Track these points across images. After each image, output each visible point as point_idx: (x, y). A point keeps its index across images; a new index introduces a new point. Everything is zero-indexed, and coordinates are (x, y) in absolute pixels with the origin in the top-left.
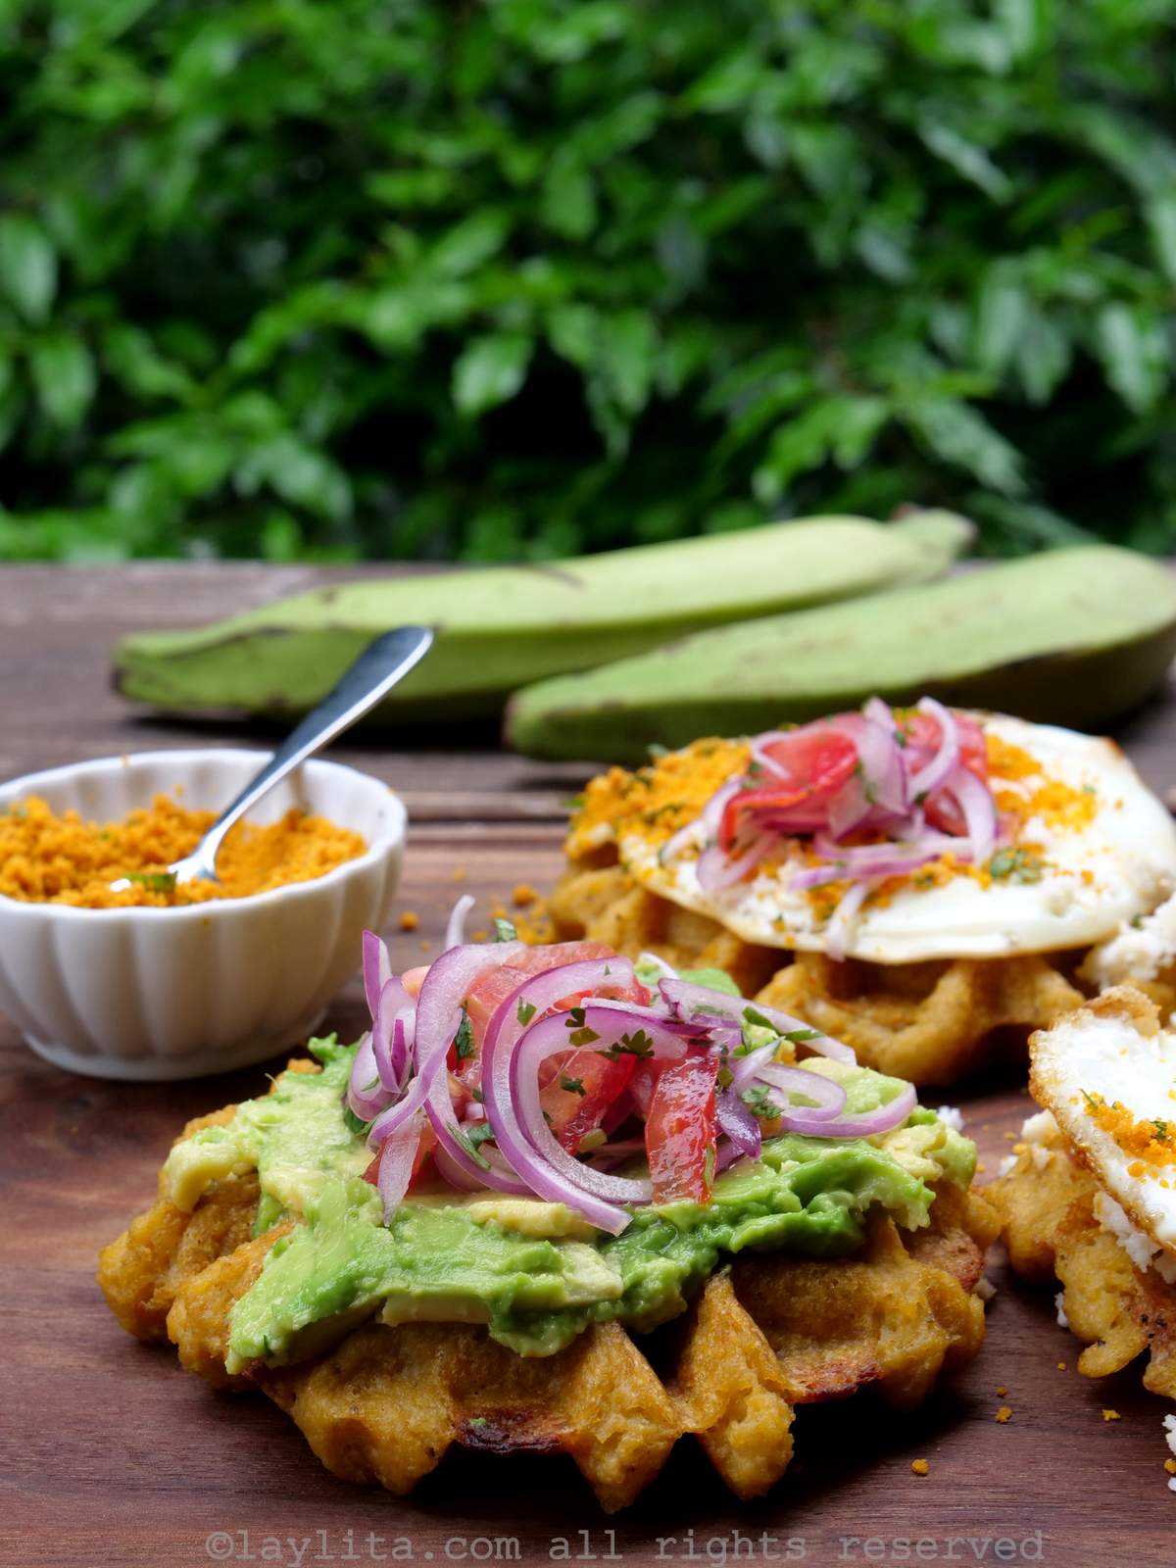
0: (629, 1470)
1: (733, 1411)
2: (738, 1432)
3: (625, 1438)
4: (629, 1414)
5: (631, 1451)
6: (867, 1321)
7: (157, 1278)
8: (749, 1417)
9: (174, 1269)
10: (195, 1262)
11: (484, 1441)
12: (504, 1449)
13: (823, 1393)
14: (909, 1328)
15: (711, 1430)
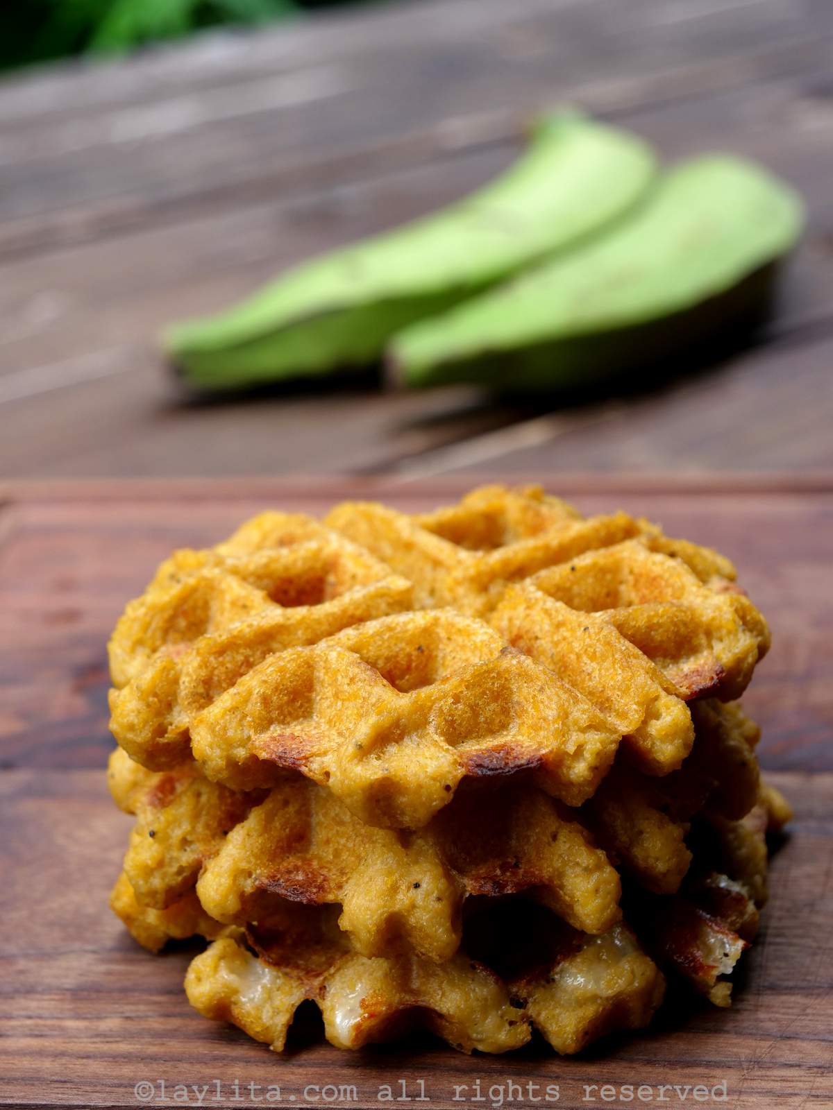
0: (594, 769)
1: (651, 713)
2: (656, 727)
3: (588, 747)
4: (584, 730)
5: (594, 756)
6: (703, 640)
7: (165, 719)
8: (664, 714)
9: (176, 710)
10: (194, 702)
11: (492, 770)
12: (509, 771)
13: (701, 690)
14: (732, 637)
15: (638, 730)
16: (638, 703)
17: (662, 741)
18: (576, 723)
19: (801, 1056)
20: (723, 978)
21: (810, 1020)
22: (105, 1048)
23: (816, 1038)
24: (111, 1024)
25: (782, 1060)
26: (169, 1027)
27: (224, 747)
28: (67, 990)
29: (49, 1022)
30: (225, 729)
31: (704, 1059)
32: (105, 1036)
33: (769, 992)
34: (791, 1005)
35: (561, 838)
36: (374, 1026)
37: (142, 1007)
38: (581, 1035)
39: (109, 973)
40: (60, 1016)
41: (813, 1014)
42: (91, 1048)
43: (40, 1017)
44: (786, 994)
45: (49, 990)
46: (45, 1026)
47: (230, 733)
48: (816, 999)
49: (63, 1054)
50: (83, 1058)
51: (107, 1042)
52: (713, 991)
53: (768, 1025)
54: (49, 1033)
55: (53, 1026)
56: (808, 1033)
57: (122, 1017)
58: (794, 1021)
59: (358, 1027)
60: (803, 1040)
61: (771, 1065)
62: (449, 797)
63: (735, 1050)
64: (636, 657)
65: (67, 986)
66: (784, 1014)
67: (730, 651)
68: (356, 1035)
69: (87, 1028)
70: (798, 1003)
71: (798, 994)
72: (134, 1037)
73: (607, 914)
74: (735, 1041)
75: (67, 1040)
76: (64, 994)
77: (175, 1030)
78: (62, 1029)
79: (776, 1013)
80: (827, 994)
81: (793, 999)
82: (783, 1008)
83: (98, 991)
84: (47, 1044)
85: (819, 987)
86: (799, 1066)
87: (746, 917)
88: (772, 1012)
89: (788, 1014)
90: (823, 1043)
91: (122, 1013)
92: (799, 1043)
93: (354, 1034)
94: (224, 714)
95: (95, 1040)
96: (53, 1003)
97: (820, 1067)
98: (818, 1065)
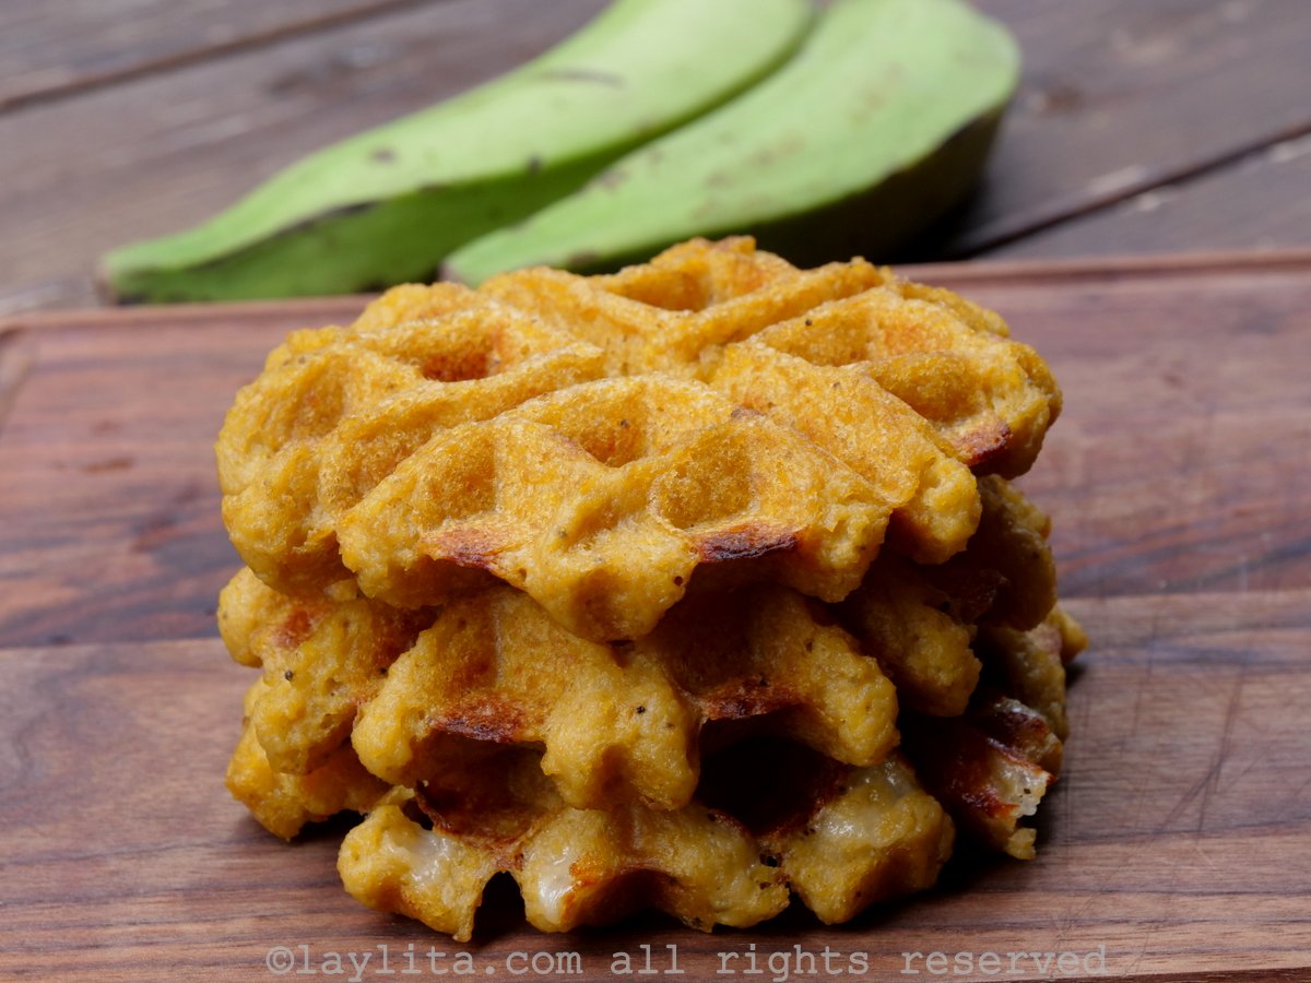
0: (861, 549)
1: (926, 481)
2: (933, 498)
3: (852, 522)
4: (845, 502)
5: (860, 533)
6: (981, 398)
7: (303, 522)
8: (943, 480)
9: (316, 511)
10: (339, 500)
11: (735, 552)
12: (756, 553)
13: (985, 452)
14: (1016, 393)
15: (912, 502)
16: (910, 468)
17: (942, 515)
18: (834, 492)
19: (1128, 910)
20: (1024, 822)
21: (1135, 871)
22: (238, 952)
23: (1142, 889)
24: (242, 925)
25: (1106, 916)
26: (317, 924)
27: (385, 548)
28: (177, 890)
29: (159, 928)
30: (385, 526)
31: (1004, 920)
32: (235, 939)
33: (1080, 842)
34: (1110, 855)
35: (819, 645)
36: (589, 898)
37: (278, 904)
38: (852, 896)
40: (173, 920)
41: (1138, 864)
42: (218, 953)
43: (147, 923)
44: (1102, 843)
45: (154, 891)
46: (155, 932)
47: (392, 531)
48: (1140, 847)
49: (182, 962)
50: (209, 965)
51: (239, 946)
52: (1012, 839)
53: (1083, 878)
54: (160, 940)
55: (166, 931)
56: (1134, 885)
57: (256, 917)
58: (1114, 872)
59: (569, 899)
60: (1129, 892)
61: (1092, 923)
62: (681, 591)
63: (1044, 909)
64: (904, 412)
65: (178, 886)
66: (1101, 865)
67: (1015, 410)
68: (567, 910)
69: (209, 932)
70: (1117, 853)
71: (1116, 843)
72: (272, 939)
73: (882, 737)
74: (1042, 899)
75: (186, 947)
76: (174, 895)
77: (326, 928)
78: (179, 934)
79: (1093, 865)
80: (1153, 840)
81: (1109, 848)
82: (1099, 858)
83: (219, 890)
84: (160, 952)
85: (1142, 834)
86: (1127, 922)
87: (1047, 748)
88: (1086, 865)
89: (1106, 866)
90: (1154, 895)
91: (253, 911)
92: (1122, 896)
93: (564, 908)
94: (383, 508)
95: (223, 945)
96: (160, 905)
97: (1152, 922)
98: (1150, 919)
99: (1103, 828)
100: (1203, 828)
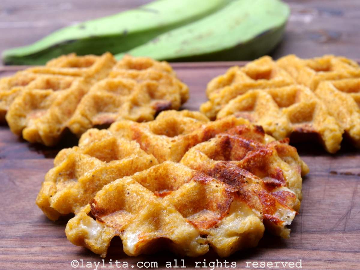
19: (321, 256)
20: (287, 226)
21: (323, 243)
22: (33, 258)
23: (326, 249)
24: (36, 249)
25: (313, 258)
26: (60, 250)
28: (18, 237)
29: (10, 249)
31: (280, 258)
32: (33, 254)
33: (306, 233)
34: (315, 238)
36: (144, 246)
37: (49, 243)
38: (230, 249)
39: (36, 231)
40: (15, 246)
41: (325, 241)
42: (28, 258)
43: (7, 247)
44: (313, 234)
45: (11, 237)
46: (9, 250)
48: (325, 235)
49: (15, 261)
50: (24, 262)
51: (34, 256)
52: (283, 232)
53: (306, 245)
54: (10, 253)
55: (12, 250)
56: (323, 248)
57: (41, 247)
58: (317, 243)
59: (137, 246)
60: (321, 250)
61: (309, 260)
63: (294, 255)
65: (19, 236)
66: (312, 241)
68: (136, 249)
69: (26, 251)
70: (318, 237)
71: (317, 234)
72: (45, 254)
74: (293, 251)
75: (17, 256)
76: (17, 238)
77: (63, 251)
78: (16, 251)
79: (310, 240)
80: (329, 233)
81: (316, 235)
82: (312, 239)
83: (31, 237)
84: (9, 257)
85: (325, 231)
86: (321, 260)
87: (296, 203)
88: (308, 241)
89: (314, 241)
90: (330, 252)
91: (41, 245)
92: (320, 252)
95: (29, 255)
96: (12, 242)
97: (329, 260)
98: (328, 260)
99: (313, 229)
100: (346, 230)
